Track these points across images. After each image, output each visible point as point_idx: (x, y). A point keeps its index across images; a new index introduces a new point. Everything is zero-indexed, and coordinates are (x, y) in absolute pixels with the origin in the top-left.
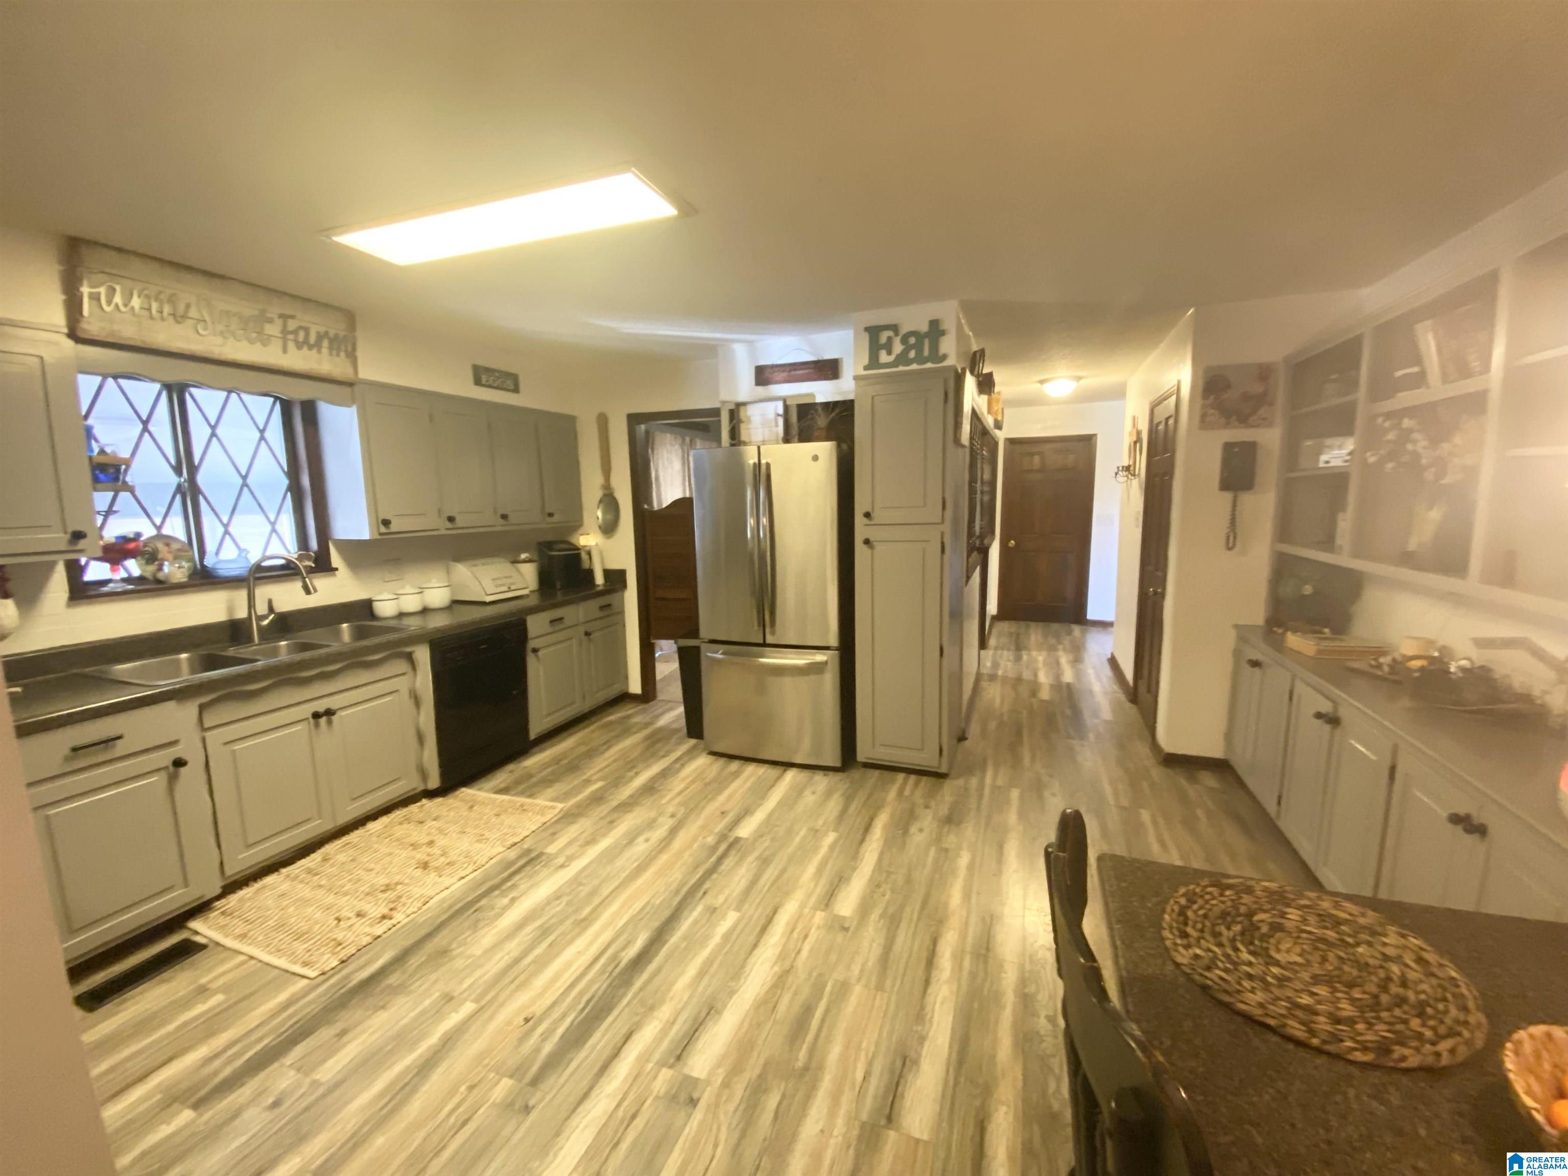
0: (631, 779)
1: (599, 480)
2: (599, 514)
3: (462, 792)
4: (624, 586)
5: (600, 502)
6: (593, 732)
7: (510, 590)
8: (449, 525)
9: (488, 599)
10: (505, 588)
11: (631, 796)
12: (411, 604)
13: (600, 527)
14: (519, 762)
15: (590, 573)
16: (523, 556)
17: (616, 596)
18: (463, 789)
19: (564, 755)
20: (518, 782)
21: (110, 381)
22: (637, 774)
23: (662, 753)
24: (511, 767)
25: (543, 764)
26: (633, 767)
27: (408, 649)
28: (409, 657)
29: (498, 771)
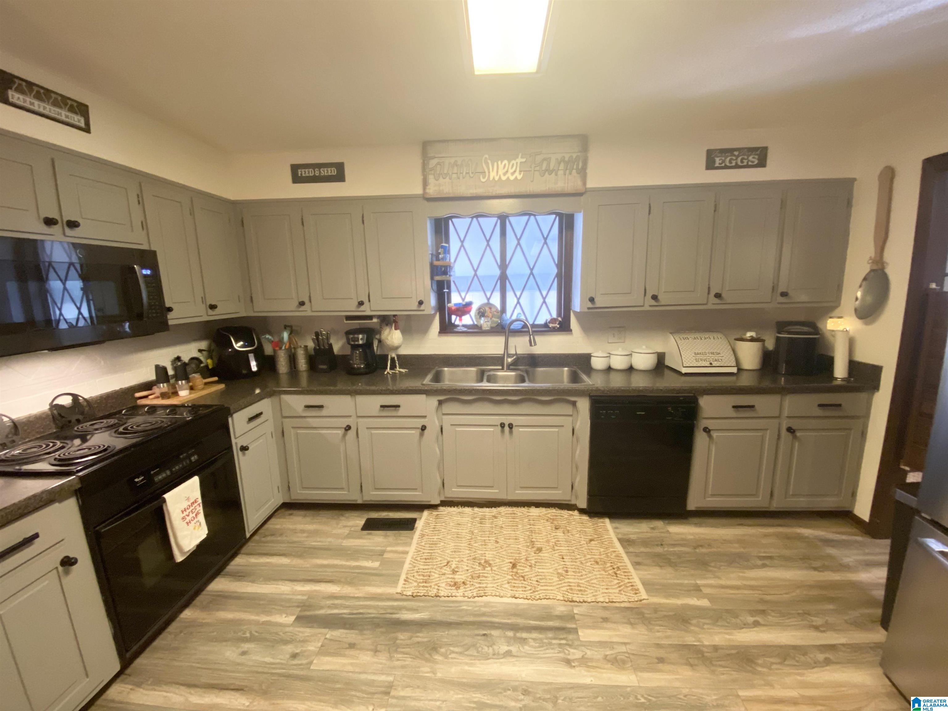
0: (745, 626)
1: (870, 251)
2: (859, 294)
3: (603, 522)
4: (875, 386)
5: (865, 279)
6: (766, 536)
7: (711, 366)
8: (653, 302)
9: (684, 371)
10: (707, 364)
11: (716, 648)
12: (618, 363)
13: (856, 310)
14: (669, 523)
15: (829, 362)
16: (749, 334)
17: (863, 396)
18: (607, 521)
19: (708, 543)
20: (645, 543)
21: (475, 219)
22: (756, 624)
23: (818, 621)
24: (659, 524)
25: (683, 540)
26: (763, 612)
27: (573, 399)
28: (574, 404)
29: (645, 521)
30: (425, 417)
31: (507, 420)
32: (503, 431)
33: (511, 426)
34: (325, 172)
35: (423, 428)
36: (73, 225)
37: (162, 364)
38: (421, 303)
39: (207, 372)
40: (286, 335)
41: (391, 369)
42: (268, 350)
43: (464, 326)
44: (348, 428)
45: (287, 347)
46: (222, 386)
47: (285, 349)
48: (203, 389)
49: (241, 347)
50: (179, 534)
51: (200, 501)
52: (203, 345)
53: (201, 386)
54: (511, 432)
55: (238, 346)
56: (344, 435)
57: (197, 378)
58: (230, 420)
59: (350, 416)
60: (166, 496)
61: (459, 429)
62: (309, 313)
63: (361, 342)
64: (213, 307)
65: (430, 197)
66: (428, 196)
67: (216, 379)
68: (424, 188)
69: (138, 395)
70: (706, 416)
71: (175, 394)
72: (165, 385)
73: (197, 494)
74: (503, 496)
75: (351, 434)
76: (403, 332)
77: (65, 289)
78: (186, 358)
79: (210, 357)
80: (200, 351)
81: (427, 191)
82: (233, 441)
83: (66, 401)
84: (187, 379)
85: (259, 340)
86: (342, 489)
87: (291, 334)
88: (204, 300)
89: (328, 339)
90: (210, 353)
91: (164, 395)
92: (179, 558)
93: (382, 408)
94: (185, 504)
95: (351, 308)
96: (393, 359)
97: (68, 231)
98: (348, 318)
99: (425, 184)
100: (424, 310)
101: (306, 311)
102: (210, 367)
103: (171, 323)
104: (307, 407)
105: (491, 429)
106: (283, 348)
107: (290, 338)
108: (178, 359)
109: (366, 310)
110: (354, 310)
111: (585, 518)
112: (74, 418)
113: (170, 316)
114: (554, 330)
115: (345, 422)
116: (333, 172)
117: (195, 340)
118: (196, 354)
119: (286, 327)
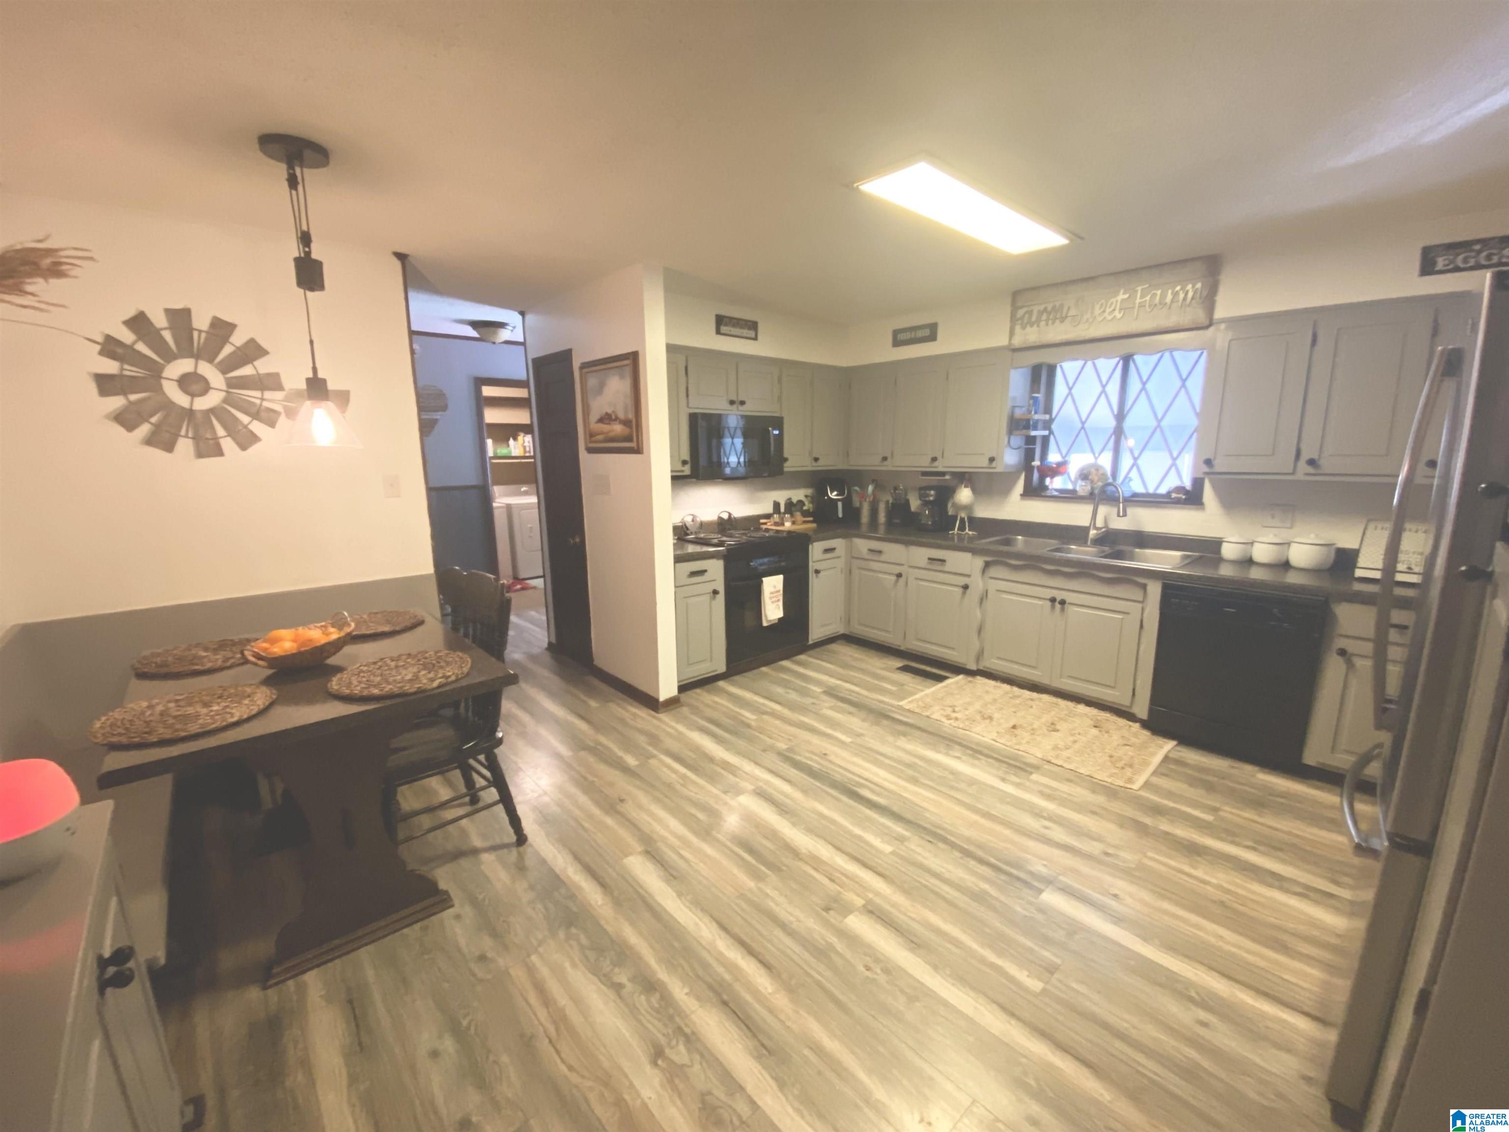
30: (969, 576)
31: (1060, 596)
32: (1053, 607)
33: (1063, 602)
34: (920, 334)
35: (966, 587)
36: (742, 403)
37: (778, 500)
38: (992, 460)
39: (805, 514)
40: (870, 488)
41: (959, 529)
42: (856, 502)
43: (1056, 490)
44: (899, 575)
45: (871, 499)
46: (814, 525)
47: (870, 501)
48: (801, 524)
49: (837, 495)
50: (767, 607)
51: (781, 592)
52: (809, 491)
53: (800, 522)
54: (1063, 610)
55: (833, 495)
56: (897, 581)
57: (798, 516)
58: (810, 547)
59: (903, 565)
60: (765, 580)
61: (1005, 596)
62: (891, 468)
63: (931, 498)
64: (816, 459)
65: (1015, 347)
66: (1012, 347)
67: (811, 519)
68: (1010, 339)
69: (762, 521)
70: (1344, 633)
71: (783, 524)
72: (778, 516)
73: (780, 587)
74: (1045, 681)
75: (902, 581)
76: (974, 491)
77: (733, 443)
78: (795, 500)
79: (812, 502)
80: (806, 496)
81: (1013, 342)
82: (811, 563)
83: (725, 516)
84: (792, 515)
85: (849, 492)
86: (888, 632)
87: (875, 488)
88: (810, 453)
89: (906, 494)
90: (812, 499)
91: (776, 524)
92: (765, 624)
93: (930, 561)
94: (773, 590)
95: (923, 463)
96: (962, 520)
97: (741, 408)
98: (925, 474)
99: (1012, 333)
100: (995, 468)
101: (888, 466)
102: (811, 510)
103: (786, 469)
104: (871, 551)
105: (1041, 603)
106: (867, 500)
107: (873, 491)
108: (790, 499)
109: (940, 467)
110: (927, 465)
111: (1146, 733)
112: (728, 527)
113: (786, 464)
114: (1177, 502)
115: (897, 569)
116: (927, 332)
117: (806, 487)
118: (802, 498)
119: (873, 481)
